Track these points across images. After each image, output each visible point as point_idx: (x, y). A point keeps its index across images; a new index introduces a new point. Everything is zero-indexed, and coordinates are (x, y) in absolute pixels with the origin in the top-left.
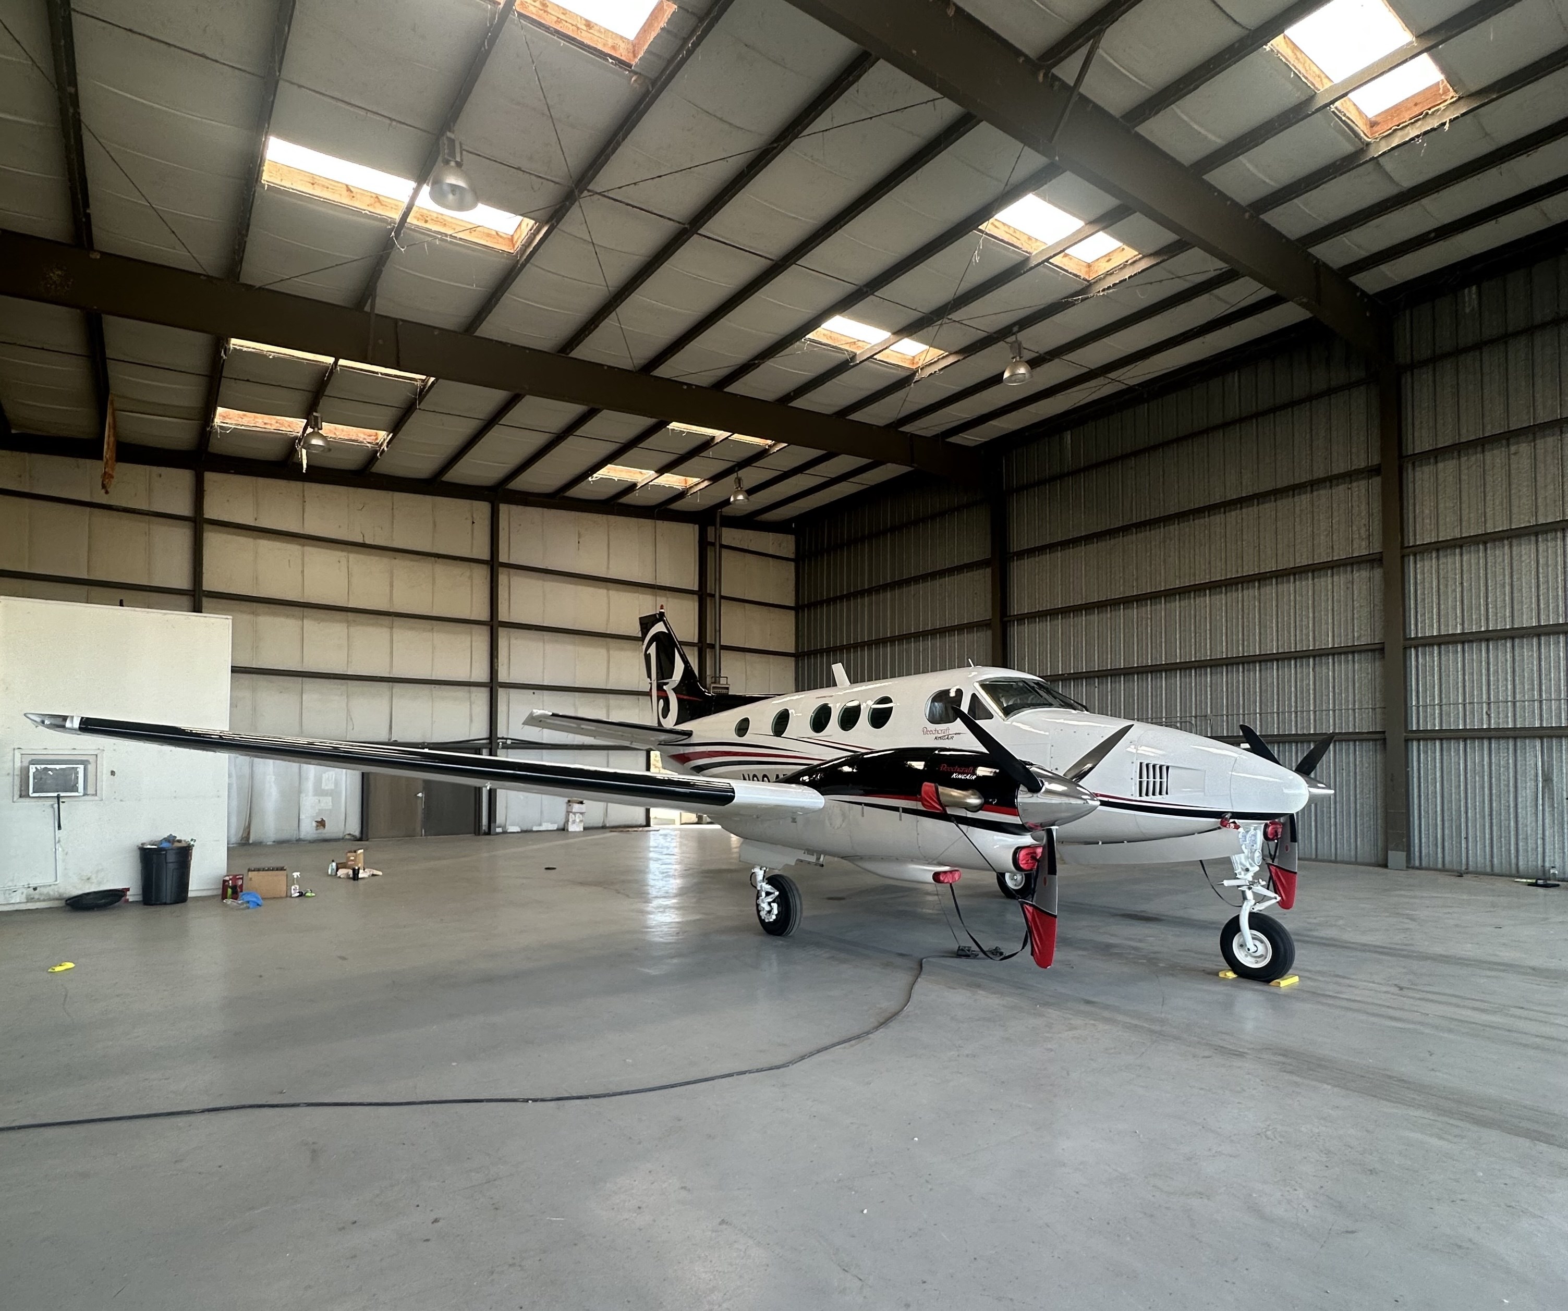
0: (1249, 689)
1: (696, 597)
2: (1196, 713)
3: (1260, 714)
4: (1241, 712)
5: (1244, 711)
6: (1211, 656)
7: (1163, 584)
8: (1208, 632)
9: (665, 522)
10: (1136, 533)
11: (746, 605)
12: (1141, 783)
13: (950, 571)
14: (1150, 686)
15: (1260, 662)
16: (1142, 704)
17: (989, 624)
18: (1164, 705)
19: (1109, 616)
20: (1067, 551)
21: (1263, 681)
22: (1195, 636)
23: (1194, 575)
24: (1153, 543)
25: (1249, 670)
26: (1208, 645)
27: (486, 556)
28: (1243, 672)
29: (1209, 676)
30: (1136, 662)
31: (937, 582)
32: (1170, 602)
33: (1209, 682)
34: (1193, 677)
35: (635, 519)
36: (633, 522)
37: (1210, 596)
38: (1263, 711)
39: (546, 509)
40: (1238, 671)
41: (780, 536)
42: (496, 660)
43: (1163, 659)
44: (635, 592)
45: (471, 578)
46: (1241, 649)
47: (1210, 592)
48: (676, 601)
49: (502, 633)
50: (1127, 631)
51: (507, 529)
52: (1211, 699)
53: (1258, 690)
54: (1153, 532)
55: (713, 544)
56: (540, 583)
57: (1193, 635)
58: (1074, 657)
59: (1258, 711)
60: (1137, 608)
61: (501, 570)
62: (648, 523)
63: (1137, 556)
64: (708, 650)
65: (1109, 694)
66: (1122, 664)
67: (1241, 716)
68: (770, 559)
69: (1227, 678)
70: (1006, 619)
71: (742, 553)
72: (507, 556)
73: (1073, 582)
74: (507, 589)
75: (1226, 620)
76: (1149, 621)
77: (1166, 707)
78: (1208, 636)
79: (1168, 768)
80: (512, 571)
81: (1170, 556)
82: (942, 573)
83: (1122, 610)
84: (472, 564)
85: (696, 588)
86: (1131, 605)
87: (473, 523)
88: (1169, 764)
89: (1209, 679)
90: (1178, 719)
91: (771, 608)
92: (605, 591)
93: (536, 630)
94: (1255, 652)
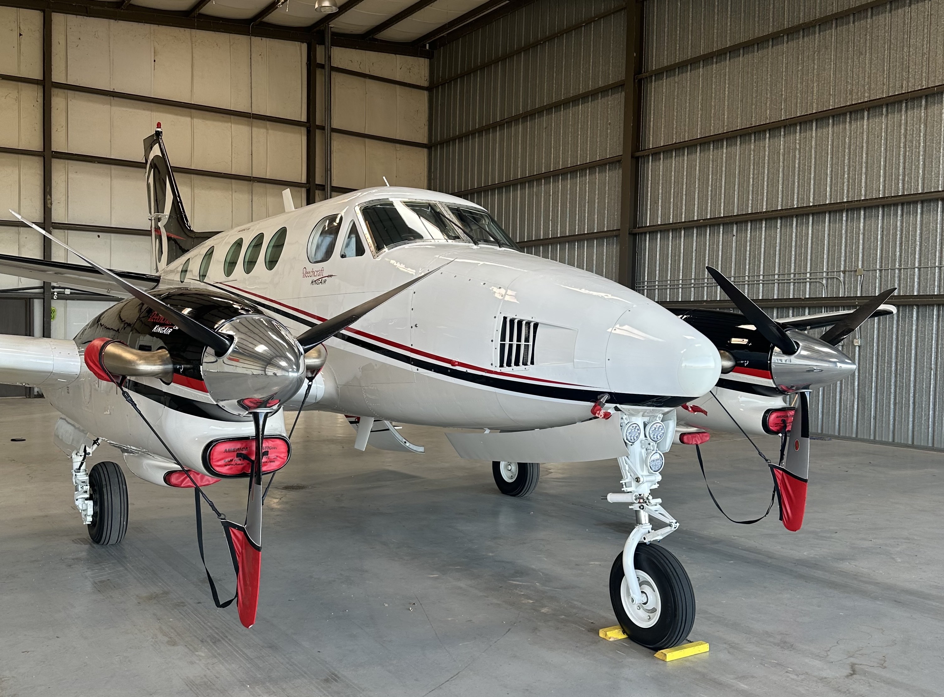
0: (907, 238)
1: (304, 130)
2: (845, 267)
3: (919, 269)
4: (897, 266)
5: (900, 265)
6: (865, 195)
7: (815, 105)
8: (864, 165)
9: (264, 39)
10: (787, 42)
11: (367, 140)
12: (502, 347)
13: (584, 97)
14: (794, 234)
15: (922, 202)
16: (785, 255)
17: (619, 161)
18: (809, 257)
19: (752, 147)
20: (709, 67)
21: (924, 226)
22: (849, 170)
23: (851, 93)
24: (806, 54)
25: (909, 213)
26: (863, 181)
27: (37, 74)
28: (902, 215)
29: (862, 220)
30: (780, 203)
31: (571, 111)
32: (822, 128)
33: (861, 228)
34: (844, 222)
35: (227, 35)
36: (223, 38)
37: (868, 118)
38: (922, 265)
39: (112, 21)
40: (896, 214)
41: (410, 60)
42: (49, 197)
43: (811, 200)
44: (227, 122)
45: (18, 100)
46: (900, 185)
47: (868, 114)
48: (279, 133)
49: (57, 166)
50: (771, 164)
51: (63, 42)
52: (863, 249)
53: (918, 238)
54: (806, 39)
55: (322, 66)
56: (106, 107)
57: (846, 170)
58: (711, 199)
59: (917, 265)
60: (784, 137)
61: (55, 91)
62: (242, 40)
63: (787, 71)
64: (317, 192)
65: (748, 244)
66: (765, 207)
67: (897, 271)
68: (398, 86)
69: (883, 222)
70: (638, 154)
71: (362, 79)
72: (64, 75)
73: (715, 106)
74: (64, 114)
75: (886, 149)
76: (797, 152)
77: (811, 260)
78: (864, 170)
79: (536, 325)
80: (70, 93)
81: (824, 70)
82: (575, 100)
83: (767, 140)
84: (20, 83)
85: (304, 119)
86: (777, 133)
87: (20, 35)
88: (537, 321)
89: (862, 225)
90: (825, 274)
91: (398, 145)
92: (189, 119)
93: (99, 162)
94: (917, 189)
